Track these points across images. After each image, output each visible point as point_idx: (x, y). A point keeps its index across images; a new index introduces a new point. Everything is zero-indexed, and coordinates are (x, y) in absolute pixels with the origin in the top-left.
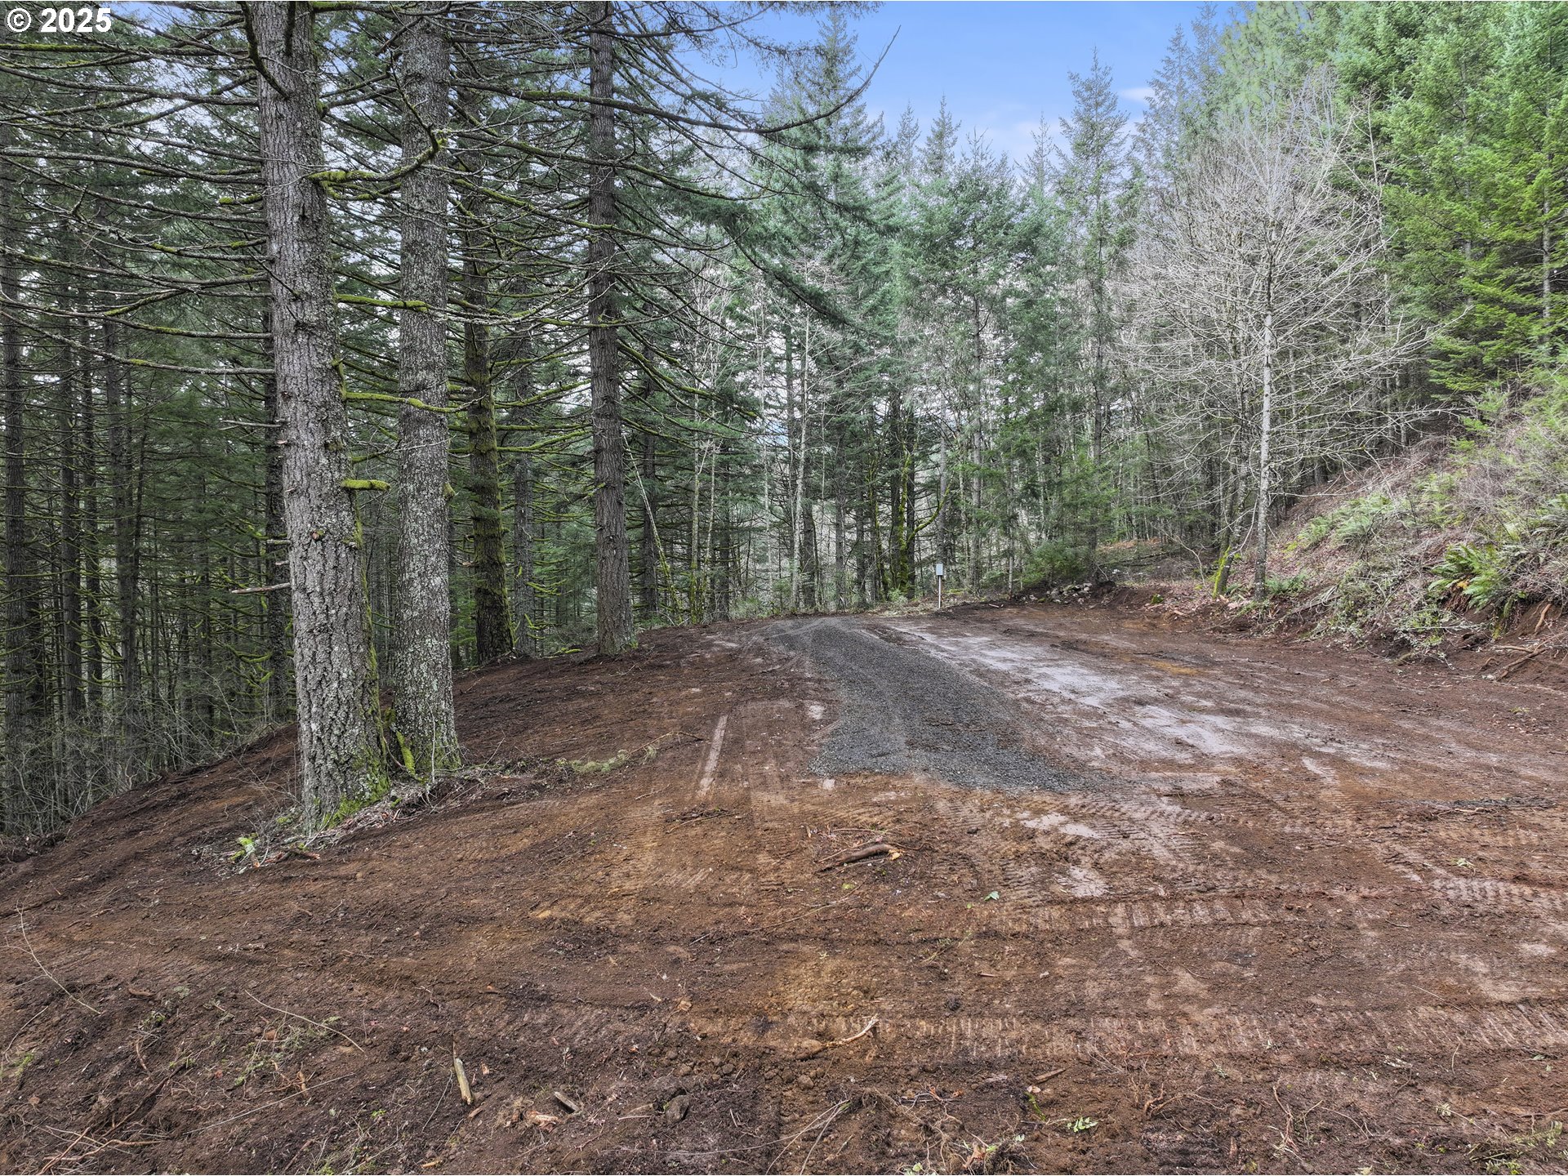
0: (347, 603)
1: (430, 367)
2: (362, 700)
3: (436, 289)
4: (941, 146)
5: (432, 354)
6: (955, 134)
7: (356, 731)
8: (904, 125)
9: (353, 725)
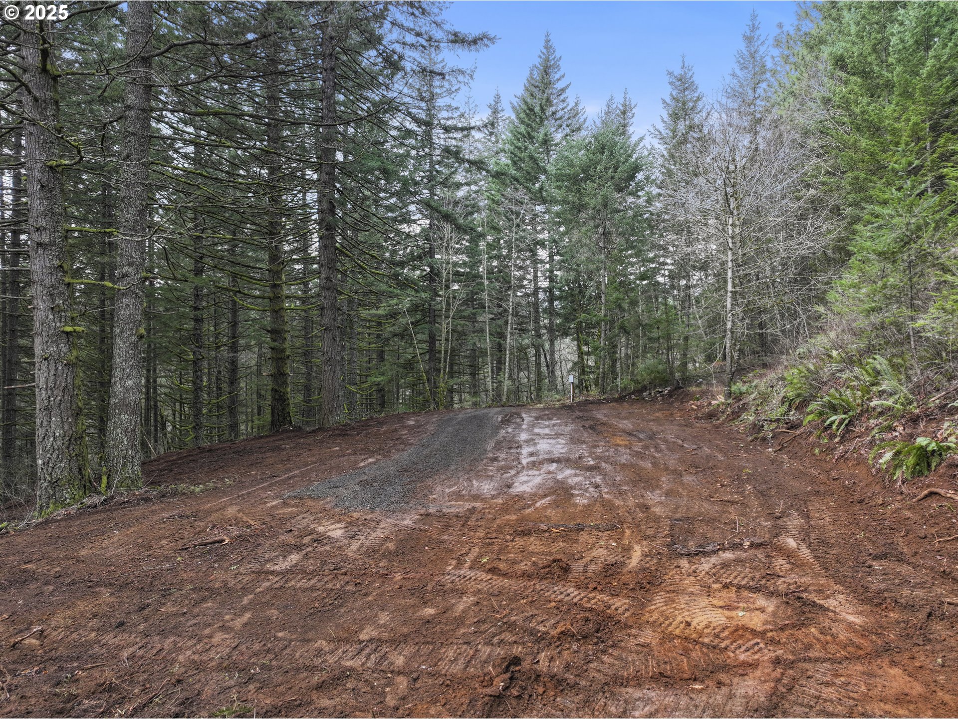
0: (61, 394)
1: (130, 264)
2: (68, 447)
3: (136, 221)
4: (625, 119)
5: (132, 257)
6: (634, 111)
7: (63, 465)
8: (608, 107)
9: (61, 462)
